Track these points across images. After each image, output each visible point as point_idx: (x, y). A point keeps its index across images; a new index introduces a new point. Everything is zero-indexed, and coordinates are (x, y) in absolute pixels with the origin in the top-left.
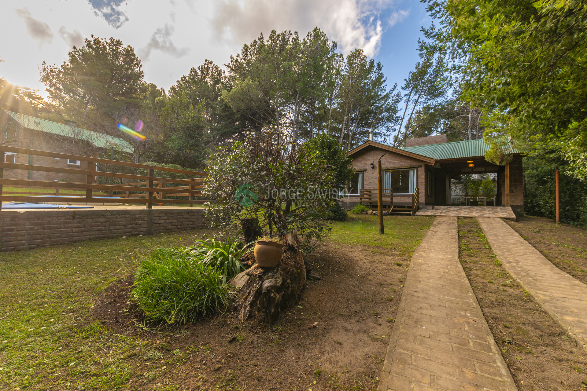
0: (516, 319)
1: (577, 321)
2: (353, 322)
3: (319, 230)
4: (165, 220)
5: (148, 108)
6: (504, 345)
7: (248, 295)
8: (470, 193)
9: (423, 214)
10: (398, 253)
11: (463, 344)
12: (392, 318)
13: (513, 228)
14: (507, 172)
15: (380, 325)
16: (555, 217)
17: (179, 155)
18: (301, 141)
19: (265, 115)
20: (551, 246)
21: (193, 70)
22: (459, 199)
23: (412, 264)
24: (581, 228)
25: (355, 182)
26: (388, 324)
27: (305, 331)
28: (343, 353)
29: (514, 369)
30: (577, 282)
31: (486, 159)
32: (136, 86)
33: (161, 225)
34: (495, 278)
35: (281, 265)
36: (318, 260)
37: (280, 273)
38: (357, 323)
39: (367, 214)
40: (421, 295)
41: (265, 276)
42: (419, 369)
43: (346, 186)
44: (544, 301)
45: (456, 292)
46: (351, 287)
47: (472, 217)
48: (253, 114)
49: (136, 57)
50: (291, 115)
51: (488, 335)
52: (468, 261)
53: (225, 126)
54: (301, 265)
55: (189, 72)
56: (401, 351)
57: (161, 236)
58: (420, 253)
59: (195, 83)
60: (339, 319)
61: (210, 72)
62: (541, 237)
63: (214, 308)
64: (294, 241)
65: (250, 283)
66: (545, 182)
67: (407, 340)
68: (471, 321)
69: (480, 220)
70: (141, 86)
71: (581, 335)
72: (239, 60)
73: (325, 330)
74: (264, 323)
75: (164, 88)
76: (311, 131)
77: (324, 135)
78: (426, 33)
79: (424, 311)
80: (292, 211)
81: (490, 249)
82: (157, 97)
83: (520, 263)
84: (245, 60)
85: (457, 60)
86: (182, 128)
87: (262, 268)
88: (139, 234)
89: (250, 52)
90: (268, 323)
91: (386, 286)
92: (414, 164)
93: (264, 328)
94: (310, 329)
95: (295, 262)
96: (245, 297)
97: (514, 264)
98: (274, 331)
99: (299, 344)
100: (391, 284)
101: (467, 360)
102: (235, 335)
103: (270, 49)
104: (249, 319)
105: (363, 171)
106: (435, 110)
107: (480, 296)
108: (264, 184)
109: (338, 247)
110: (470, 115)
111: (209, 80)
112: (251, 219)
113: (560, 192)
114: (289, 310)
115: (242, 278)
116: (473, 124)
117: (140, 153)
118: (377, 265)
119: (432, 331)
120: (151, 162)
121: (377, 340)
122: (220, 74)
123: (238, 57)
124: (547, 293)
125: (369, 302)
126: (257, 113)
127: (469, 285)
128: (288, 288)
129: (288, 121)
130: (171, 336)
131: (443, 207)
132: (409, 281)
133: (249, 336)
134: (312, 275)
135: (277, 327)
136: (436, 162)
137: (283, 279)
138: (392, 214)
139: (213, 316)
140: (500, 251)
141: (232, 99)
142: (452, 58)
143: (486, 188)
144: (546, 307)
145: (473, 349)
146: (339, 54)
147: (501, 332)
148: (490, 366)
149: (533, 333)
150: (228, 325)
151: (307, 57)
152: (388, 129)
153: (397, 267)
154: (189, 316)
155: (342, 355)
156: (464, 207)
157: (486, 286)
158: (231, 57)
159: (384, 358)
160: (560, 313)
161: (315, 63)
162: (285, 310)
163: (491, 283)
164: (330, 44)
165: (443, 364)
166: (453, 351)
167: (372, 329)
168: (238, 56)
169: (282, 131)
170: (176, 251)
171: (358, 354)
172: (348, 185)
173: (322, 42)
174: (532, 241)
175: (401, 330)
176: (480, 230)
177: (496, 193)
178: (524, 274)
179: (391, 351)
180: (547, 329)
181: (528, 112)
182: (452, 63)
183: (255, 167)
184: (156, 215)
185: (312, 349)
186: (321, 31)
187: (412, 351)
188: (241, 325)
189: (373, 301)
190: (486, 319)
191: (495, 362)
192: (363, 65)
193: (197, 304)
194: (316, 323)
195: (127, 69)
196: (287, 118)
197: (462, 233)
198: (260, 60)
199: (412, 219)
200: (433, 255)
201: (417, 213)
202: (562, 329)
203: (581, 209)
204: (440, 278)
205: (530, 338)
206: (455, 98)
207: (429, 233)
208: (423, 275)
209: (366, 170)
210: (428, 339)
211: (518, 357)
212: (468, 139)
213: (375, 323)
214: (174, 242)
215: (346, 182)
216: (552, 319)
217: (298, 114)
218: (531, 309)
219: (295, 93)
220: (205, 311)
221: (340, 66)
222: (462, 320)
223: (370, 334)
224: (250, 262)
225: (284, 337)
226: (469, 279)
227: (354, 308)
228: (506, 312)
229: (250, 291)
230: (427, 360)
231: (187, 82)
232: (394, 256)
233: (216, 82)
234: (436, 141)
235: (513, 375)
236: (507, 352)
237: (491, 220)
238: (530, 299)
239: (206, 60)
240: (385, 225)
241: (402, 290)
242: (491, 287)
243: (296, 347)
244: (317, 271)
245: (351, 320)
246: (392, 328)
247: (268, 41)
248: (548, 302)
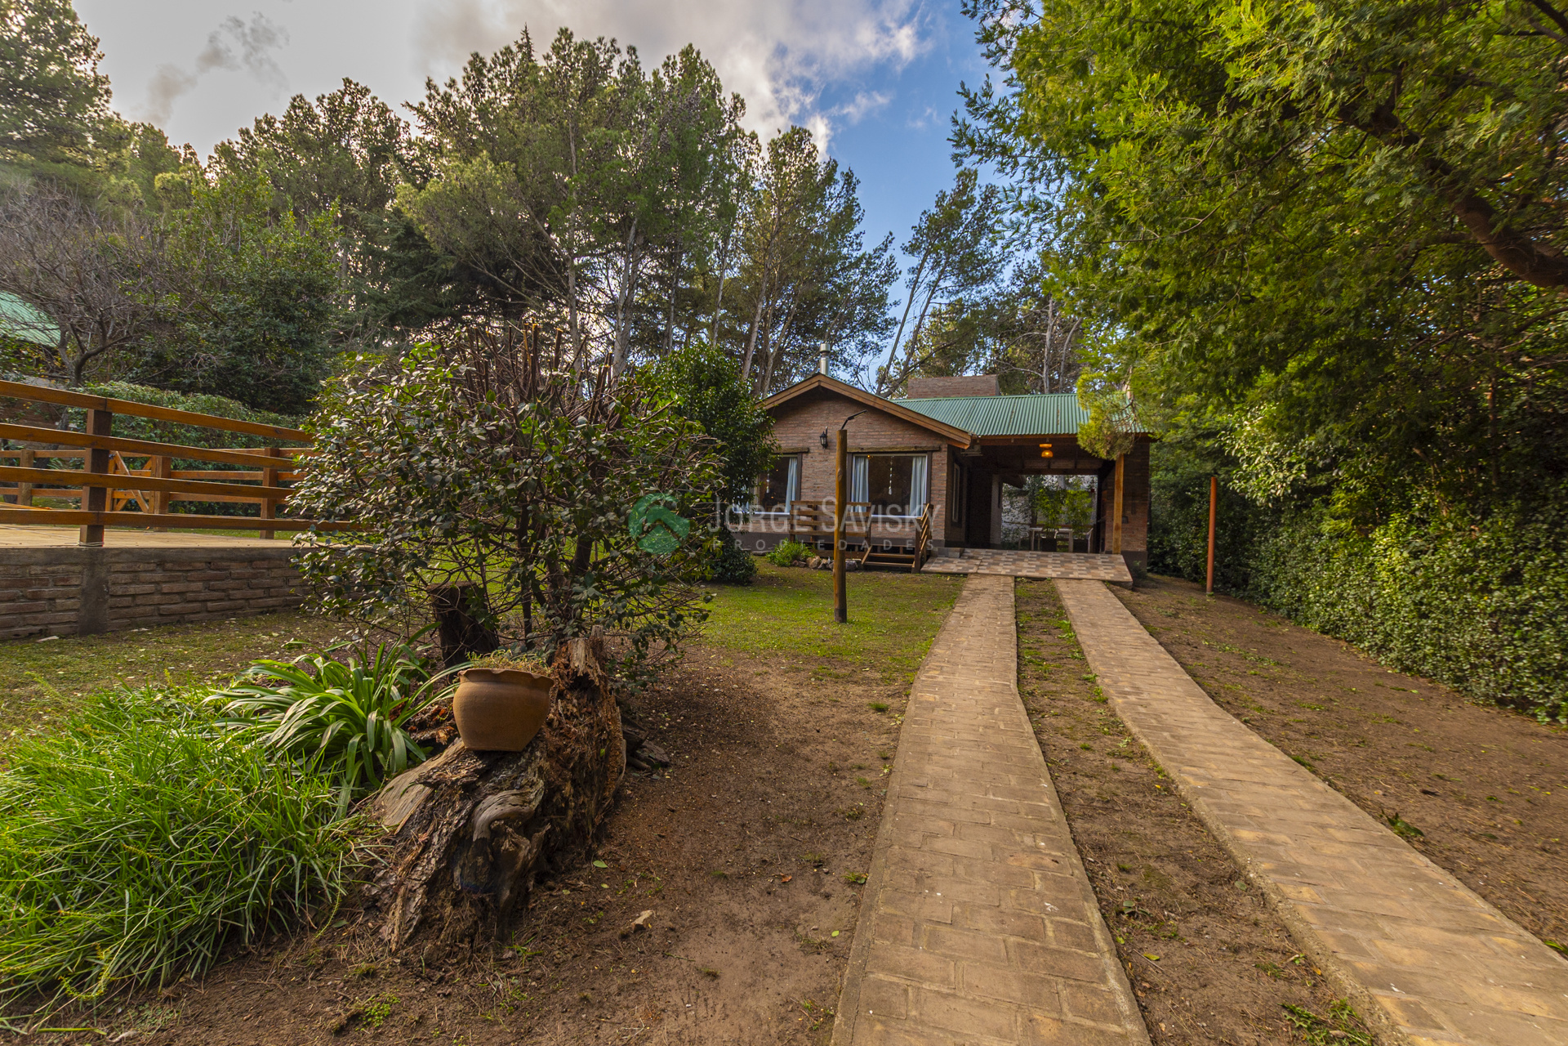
0: (1142, 845)
1: (1262, 840)
2: (756, 894)
3: (671, 624)
4: (157, 583)
5: (126, 203)
6: (1120, 923)
7: (423, 852)
8: (1041, 520)
9: (940, 569)
10: (878, 676)
11: (1032, 932)
12: (859, 870)
13: (1127, 605)
14: (1120, 475)
15: (827, 896)
16: (1205, 579)
17: (234, 367)
18: (638, 359)
19: (534, 274)
20: (1201, 650)
21: (298, 103)
22: (1017, 531)
23: (911, 708)
24: (1250, 605)
25: (780, 478)
26: (850, 892)
27: (610, 947)
28: (719, 1007)
29: (1144, 990)
30: (1255, 738)
31: (1080, 443)
32: (81, 121)
33: (139, 601)
34: (1094, 737)
35: (542, 739)
36: (667, 703)
37: (540, 769)
38: (769, 899)
39: (806, 566)
40: (932, 795)
41: (487, 781)
42: (926, 1030)
43: (756, 491)
44: (1197, 792)
45: (1013, 781)
46: (756, 784)
47: (1042, 579)
48: (496, 266)
49: (81, 23)
50: (613, 282)
51: (1086, 899)
52: (1038, 692)
53: (406, 293)
54: (609, 733)
55: (288, 105)
56: (881, 976)
57: (137, 640)
58: (932, 673)
59: (305, 144)
60: (716, 891)
61: (359, 118)
62: (1183, 628)
63: (289, 909)
64: (592, 661)
65: (432, 808)
66: (1190, 501)
67: (897, 939)
68: (1047, 861)
69: (1062, 587)
70: (102, 127)
71: (1272, 876)
72: (455, 98)
73: (671, 934)
74: (472, 942)
75: (195, 149)
76: (666, 335)
77: (703, 347)
78: (971, 103)
79: (939, 844)
80: (596, 564)
81: (1083, 660)
82: (164, 169)
83: (1145, 696)
84: (475, 101)
85: (1040, 187)
86: (252, 283)
87: (481, 754)
88: (44, 633)
89: (490, 80)
90: (488, 939)
91: (847, 774)
92: (925, 443)
93: (471, 958)
94: (624, 937)
95: (591, 726)
96: (409, 858)
97: (1133, 698)
98: (502, 964)
99: (585, 998)
100: (860, 768)
101: (1043, 981)
102: (359, 1004)
103: (552, 81)
104: (421, 936)
105: (800, 453)
106: (974, 313)
107: (1065, 788)
108: (506, 482)
109: (727, 662)
110: (1048, 335)
111: (355, 145)
112: (463, 588)
113: (1217, 524)
114: (562, 881)
115: (406, 791)
116: (1054, 355)
117: (83, 349)
118: (826, 712)
119: (959, 904)
120: (124, 384)
121: (817, 949)
122: (392, 131)
123: (450, 86)
124: (1201, 771)
125: (799, 827)
126: (509, 265)
127: (1041, 758)
128: (562, 812)
129: (603, 300)
130: (99, 1037)
131: (983, 552)
132: (905, 758)
133: (412, 998)
134: (646, 755)
135: (516, 947)
136: (974, 440)
137: (548, 784)
138: (867, 568)
139: (285, 938)
140: (1104, 664)
141: (430, 210)
142: (1031, 181)
143: (1074, 509)
144: (1202, 807)
145: (1054, 946)
146: (747, 133)
147: (1113, 886)
148: (1094, 992)
149: (1180, 880)
150: (339, 967)
151: (662, 125)
152: (864, 347)
153: (874, 716)
154: (184, 950)
155: (717, 1016)
156: (1028, 554)
157: (1077, 759)
158: (429, 85)
159: (836, 1006)
160: (1230, 823)
161: (684, 144)
162: (551, 883)
163: (1087, 749)
164: (726, 97)
165: (984, 1005)
166: (1008, 959)
167: (805, 911)
168: (452, 84)
169: (583, 325)
170: (174, 701)
171: (763, 1003)
172: (762, 488)
173: (704, 90)
174: (1164, 639)
175: (883, 910)
176: (1061, 611)
177: (1092, 521)
178: (1154, 722)
179: (853, 983)
180: (1206, 865)
181: (1189, 339)
182: (1029, 191)
183: (476, 431)
184: (119, 567)
185: (628, 1007)
186: (703, 58)
187: (909, 975)
188: (390, 959)
189: (810, 825)
190: (1080, 852)
191: (1103, 979)
192: (808, 173)
193: (220, 901)
194: (646, 914)
195: (44, 61)
196: (599, 290)
197: (1023, 618)
198: (522, 111)
199: (915, 581)
200: (960, 679)
201: (926, 567)
202: (1235, 863)
203: (1252, 562)
204: (977, 743)
205: (1174, 895)
206: (1017, 290)
207: (952, 620)
208: (938, 737)
209: (807, 452)
210: (948, 929)
211: (1152, 954)
212: (1042, 391)
213: (815, 893)
214: (187, 659)
215: (756, 481)
216: (1214, 838)
217: (632, 282)
218: (1171, 815)
219: (626, 223)
220: (251, 926)
221: (749, 164)
222: (1027, 861)
223: (799, 929)
224: (442, 735)
225: (538, 979)
226: (1040, 743)
227: (759, 848)
228: (1121, 827)
229: (431, 836)
230: (945, 996)
231: (278, 138)
232: (869, 684)
233: (380, 153)
234: (972, 390)
235: (1143, 1009)
236: (1127, 941)
237: (1084, 586)
238: (1168, 788)
239: (347, 81)
240: (849, 596)
241: (886, 784)
242: (1087, 759)
243: (574, 1011)
244: (664, 739)
245: (750, 890)
246: (858, 903)
247: (547, 58)
248: (1205, 795)
